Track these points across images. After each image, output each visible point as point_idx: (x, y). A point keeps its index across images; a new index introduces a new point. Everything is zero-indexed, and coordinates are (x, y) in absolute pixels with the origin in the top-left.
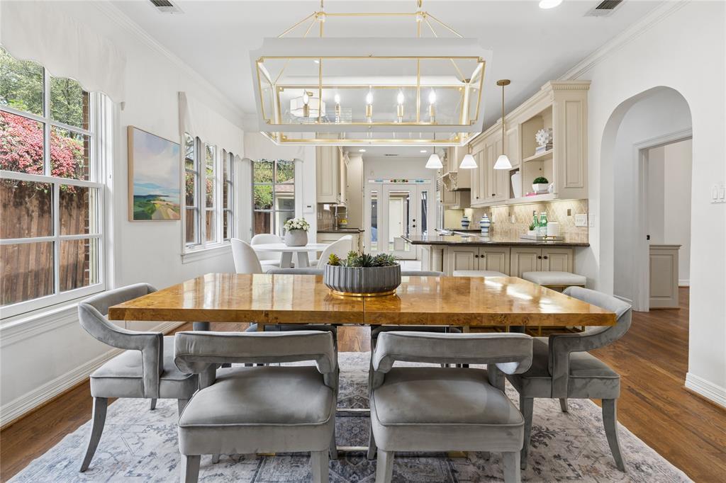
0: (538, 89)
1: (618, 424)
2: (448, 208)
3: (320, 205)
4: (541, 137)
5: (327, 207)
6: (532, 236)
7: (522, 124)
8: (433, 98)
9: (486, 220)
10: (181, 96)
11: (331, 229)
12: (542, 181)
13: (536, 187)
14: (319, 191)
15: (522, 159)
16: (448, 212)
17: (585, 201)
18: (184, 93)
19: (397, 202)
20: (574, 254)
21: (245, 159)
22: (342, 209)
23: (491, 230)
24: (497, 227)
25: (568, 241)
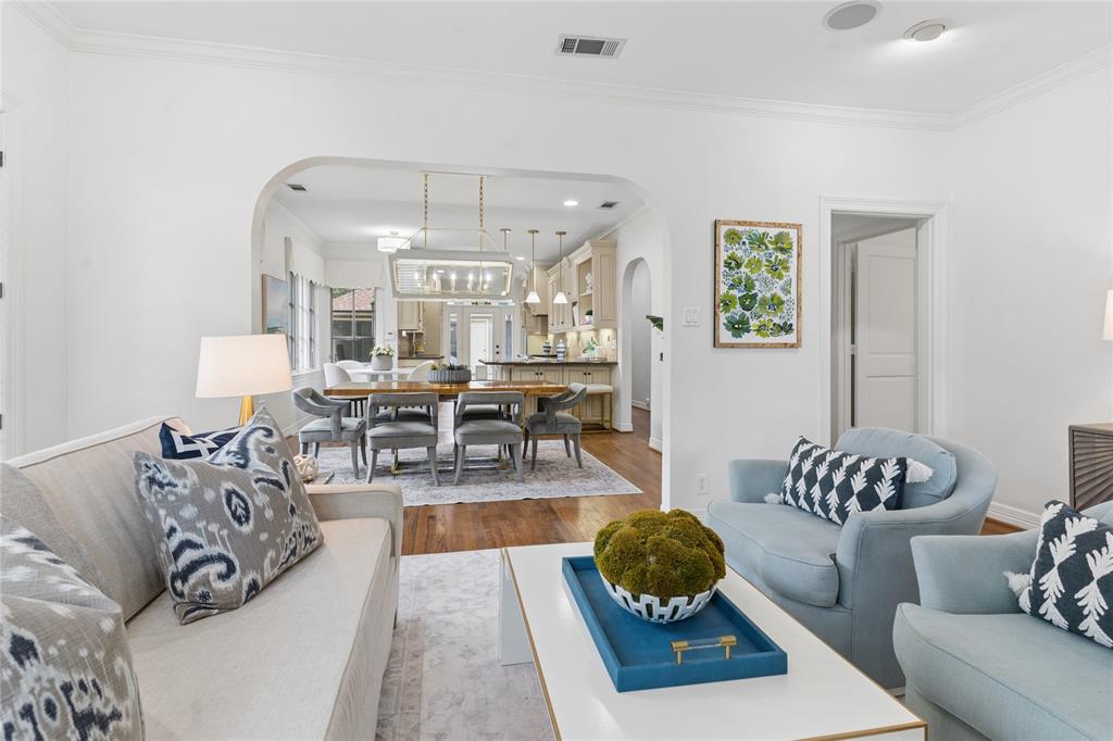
0: (582, 245)
1: (582, 450)
2: (531, 333)
3: (400, 332)
4: (589, 278)
5: (404, 334)
6: (583, 357)
7: (580, 265)
8: (489, 277)
9: (562, 345)
10: (287, 241)
11: (407, 355)
12: (590, 313)
13: (587, 317)
14: (400, 318)
15: (579, 293)
16: (531, 337)
17: (616, 330)
18: (290, 239)
19: (482, 325)
20: (611, 371)
21: (325, 287)
22: (419, 335)
23: (566, 354)
24: (571, 351)
25: (608, 361)
